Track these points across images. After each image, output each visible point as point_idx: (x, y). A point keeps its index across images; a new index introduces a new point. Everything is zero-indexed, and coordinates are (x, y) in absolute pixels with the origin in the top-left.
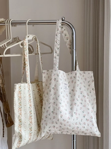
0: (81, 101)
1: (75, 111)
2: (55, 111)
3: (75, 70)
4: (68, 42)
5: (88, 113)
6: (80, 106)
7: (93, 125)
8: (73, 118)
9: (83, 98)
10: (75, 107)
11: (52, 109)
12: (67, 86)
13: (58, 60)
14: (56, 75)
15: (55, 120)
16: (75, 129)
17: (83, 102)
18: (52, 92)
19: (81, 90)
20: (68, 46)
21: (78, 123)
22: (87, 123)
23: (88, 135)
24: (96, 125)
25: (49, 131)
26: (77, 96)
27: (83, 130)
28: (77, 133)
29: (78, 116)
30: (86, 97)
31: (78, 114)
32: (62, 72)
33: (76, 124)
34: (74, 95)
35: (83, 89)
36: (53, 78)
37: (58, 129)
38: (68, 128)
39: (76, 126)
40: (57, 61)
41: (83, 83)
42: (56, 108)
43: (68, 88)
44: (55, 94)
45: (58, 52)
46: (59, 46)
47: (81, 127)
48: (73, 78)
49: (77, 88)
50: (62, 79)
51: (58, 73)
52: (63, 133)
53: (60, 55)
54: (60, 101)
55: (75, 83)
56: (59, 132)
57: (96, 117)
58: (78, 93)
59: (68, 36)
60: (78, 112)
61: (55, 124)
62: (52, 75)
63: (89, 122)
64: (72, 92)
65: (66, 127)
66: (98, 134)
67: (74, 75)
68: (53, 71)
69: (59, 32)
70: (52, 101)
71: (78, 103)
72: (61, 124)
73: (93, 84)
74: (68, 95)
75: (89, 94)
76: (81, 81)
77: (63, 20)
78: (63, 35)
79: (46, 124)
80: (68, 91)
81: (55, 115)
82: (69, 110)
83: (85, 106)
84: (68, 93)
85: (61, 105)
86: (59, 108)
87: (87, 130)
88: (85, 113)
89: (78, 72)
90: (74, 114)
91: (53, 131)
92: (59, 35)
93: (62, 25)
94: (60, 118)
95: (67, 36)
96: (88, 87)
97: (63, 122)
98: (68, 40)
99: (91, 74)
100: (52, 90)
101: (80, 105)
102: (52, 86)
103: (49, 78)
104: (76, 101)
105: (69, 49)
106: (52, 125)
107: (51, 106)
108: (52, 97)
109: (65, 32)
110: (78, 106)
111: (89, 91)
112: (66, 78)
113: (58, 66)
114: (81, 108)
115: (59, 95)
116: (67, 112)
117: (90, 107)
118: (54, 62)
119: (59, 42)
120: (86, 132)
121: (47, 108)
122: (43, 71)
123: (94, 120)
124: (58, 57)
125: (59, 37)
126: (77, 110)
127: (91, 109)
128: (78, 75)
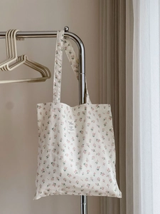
0: (93, 148)
1: (84, 161)
2: (56, 162)
3: (85, 103)
4: (74, 62)
5: (104, 164)
6: (92, 154)
7: (111, 181)
8: (82, 172)
9: (96, 143)
10: (85, 156)
11: (51, 159)
12: (73, 126)
13: (59, 89)
14: (56, 110)
15: (55, 175)
16: (85, 187)
17: (97, 149)
18: (52, 134)
19: (94, 131)
20: (74, 69)
21: (89, 179)
22: (102, 178)
23: (103, 195)
24: (115, 181)
25: (47, 192)
26: (87, 140)
27: (97, 188)
28: (88, 192)
29: (89, 168)
30: (101, 142)
31: (89, 166)
32: (65, 106)
33: (87, 179)
34: (84, 138)
35: (96, 129)
36: (53, 114)
37: (61, 188)
38: (74, 187)
39: (86, 183)
40: (57, 90)
41: (96, 121)
42: (58, 158)
43: (74, 128)
44: (56, 137)
45: (59, 77)
46: (60, 69)
47: (93, 184)
48: (81, 114)
49: (88, 129)
50: (65, 115)
51: (60, 107)
52: (68, 193)
53: (63, 82)
54: (64, 148)
55: (85, 121)
56: (61, 192)
57: (114, 170)
58: (88, 136)
59: (74, 53)
60: (89, 164)
61: (56, 181)
62: (51, 110)
63: (104, 177)
64: (81, 134)
65: (72, 184)
66: (118, 194)
67: (83, 110)
68: (53, 104)
69: (60, 48)
70: (51, 147)
71: (89, 150)
72: (65, 180)
73: (110, 123)
74: (75, 138)
75: (105, 137)
76: (93, 118)
77: (66, 31)
78: (67, 52)
79: (43, 181)
80: (74, 132)
81: (55, 168)
82: (75, 160)
84: (74, 136)
85: (64, 154)
86: (62, 157)
87: (103, 188)
88: (98, 165)
89: (89, 105)
90: (83, 167)
91: (53, 190)
92: (61, 53)
93: (65, 37)
94: (62, 171)
95: (72, 54)
96: (103, 127)
97: (67, 177)
98: (74, 60)
99: (108, 108)
100: (51, 132)
101: (92, 152)
102: (52, 126)
103: (47, 115)
104: (86, 147)
105: (75, 73)
106: (52, 182)
107: (51, 155)
108: (51, 142)
109: (70, 48)
110: (89, 154)
111: (105, 132)
112: (71, 114)
113: (59, 97)
114: (94, 157)
115: (61, 139)
116: (74, 163)
117: (106, 155)
118: (54, 91)
119: (61, 62)
120: (100, 191)
121: (44, 158)
122: (39, 105)
123: (113, 175)
124: (59, 85)
125: (61, 55)
126: (87, 161)
127: (107, 159)
128: (89, 109)
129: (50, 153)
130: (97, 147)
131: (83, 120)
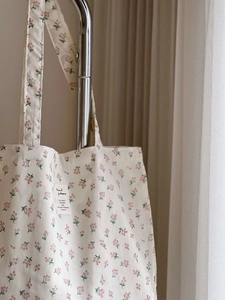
0: (114, 249)
1: (97, 284)
2: (32, 291)
3: (91, 142)
4: (65, 49)
5: (138, 287)
6: (113, 264)
9: (120, 238)
10: (97, 271)
11: (19, 283)
12: (66, 198)
13: (38, 113)
14: (33, 164)
17: (121, 251)
18: (22, 221)
19: (113, 211)
20: (65, 65)
26: (100, 233)
30: (128, 234)
31: (106, 294)
32: (51, 152)
34: (93, 228)
35: (118, 205)
36: (23, 172)
40: (34, 114)
41: (116, 187)
42: (37, 280)
44: (31, 228)
45: (38, 84)
46: (40, 65)
48: (83, 170)
49: (101, 206)
50: (52, 175)
51: (41, 157)
53: (44, 95)
54: (50, 254)
55: (93, 187)
58: (102, 223)
59: (64, 28)
60: (106, 288)
62: (20, 163)
67: (88, 161)
68: (24, 149)
70: (19, 254)
71: (106, 255)
74: (72, 227)
76: (110, 180)
80: (69, 215)
82: (76, 281)
83: (126, 264)
85: (51, 269)
86: (47, 278)
88: (127, 289)
89: (99, 150)
90: (95, 296)
92: (39, 25)
95: (60, 31)
98: (66, 45)
99: (137, 155)
100: (21, 217)
101: (111, 261)
102: (21, 200)
104: (98, 250)
105: (67, 74)
107: (18, 273)
108: (19, 241)
109: (57, 16)
110: (106, 265)
111: (134, 210)
113: (38, 131)
114: (115, 271)
115: (46, 233)
116: (73, 290)
117: (141, 265)
118: (26, 118)
124: (38, 102)
125: (41, 31)
126: (103, 282)
127: (144, 273)
128: (100, 160)
129: (18, 269)
130: (122, 247)
131: (88, 183)
